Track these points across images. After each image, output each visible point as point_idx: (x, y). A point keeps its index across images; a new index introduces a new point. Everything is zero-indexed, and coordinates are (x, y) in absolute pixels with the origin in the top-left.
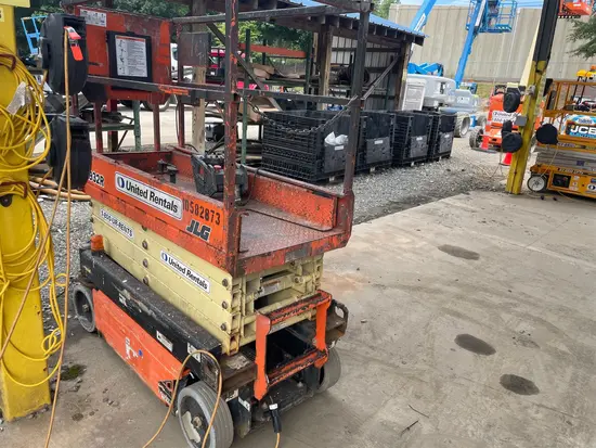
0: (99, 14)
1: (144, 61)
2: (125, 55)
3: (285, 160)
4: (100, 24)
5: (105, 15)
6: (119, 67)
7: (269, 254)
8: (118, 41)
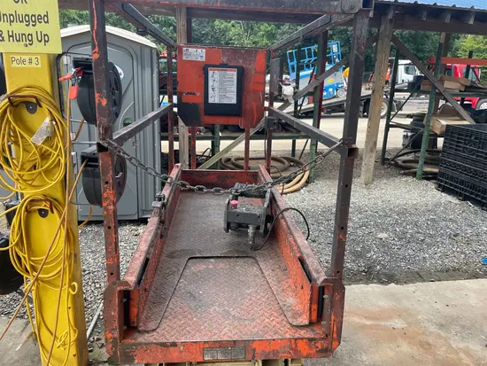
0: (199, 50)
1: (234, 89)
2: (216, 85)
3: (463, 177)
4: (199, 59)
5: (204, 50)
6: (210, 96)
7: (174, 344)
8: (210, 73)
